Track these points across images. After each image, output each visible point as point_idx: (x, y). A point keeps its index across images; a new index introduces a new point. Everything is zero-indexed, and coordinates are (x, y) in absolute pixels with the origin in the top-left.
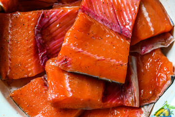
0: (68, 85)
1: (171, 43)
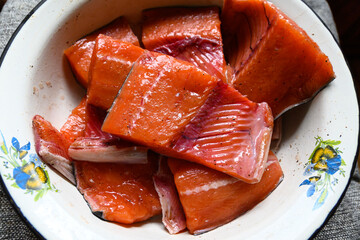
0: (117, 60)
1: (168, 228)
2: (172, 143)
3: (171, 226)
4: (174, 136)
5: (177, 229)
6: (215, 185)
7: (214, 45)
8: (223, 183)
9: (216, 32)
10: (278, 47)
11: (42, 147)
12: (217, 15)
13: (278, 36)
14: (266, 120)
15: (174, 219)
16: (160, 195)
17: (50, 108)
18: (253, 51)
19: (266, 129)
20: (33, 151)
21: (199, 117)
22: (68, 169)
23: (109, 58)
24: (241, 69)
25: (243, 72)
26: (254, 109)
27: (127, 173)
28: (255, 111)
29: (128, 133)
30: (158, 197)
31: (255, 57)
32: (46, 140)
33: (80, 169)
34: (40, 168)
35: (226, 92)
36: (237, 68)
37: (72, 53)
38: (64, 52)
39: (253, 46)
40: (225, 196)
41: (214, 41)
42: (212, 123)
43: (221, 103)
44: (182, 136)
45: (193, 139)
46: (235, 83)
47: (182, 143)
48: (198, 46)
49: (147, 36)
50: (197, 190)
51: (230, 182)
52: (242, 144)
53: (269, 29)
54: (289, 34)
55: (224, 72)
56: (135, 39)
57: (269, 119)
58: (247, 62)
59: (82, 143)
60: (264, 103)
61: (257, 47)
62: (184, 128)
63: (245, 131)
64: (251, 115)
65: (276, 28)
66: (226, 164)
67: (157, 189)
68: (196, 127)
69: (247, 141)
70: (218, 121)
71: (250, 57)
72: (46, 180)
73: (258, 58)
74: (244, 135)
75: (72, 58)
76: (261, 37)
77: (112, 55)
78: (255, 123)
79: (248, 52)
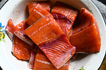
2: (40, 45)
3: (29, 66)
4: (41, 43)
5: (31, 67)
6: (46, 63)
7: (70, 22)
8: (48, 63)
9: (73, 18)
10: (88, 33)
11: (7, 29)
12: (77, 13)
13: (90, 30)
14: (72, 52)
15: (31, 64)
16: (31, 56)
17: (17, 18)
18: (81, 30)
19: (70, 55)
20: (4, 28)
21: (52, 42)
22: (12, 37)
23: (37, 12)
24: (75, 33)
25: (74, 34)
26: (71, 47)
27: (26, 46)
28: (71, 48)
29: (30, 36)
30: (30, 56)
31: (80, 32)
32: (9, 27)
33: (15, 38)
34: (4, 34)
35: (64, 38)
36: (74, 32)
37: (29, 5)
38: (28, 4)
39: (82, 28)
40: (47, 67)
41: (71, 21)
42: (55, 45)
43: (61, 41)
44: (44, 45)
45: (47, 47)
46: (70, 36)
47: (43, 46)
48: (66, 20)
49: (54, 9)
50: (40, 61)
51: (50, 64)
52: (60, 56)
53: (89, 26)
54: (93, 31)
55: (68, 32)
56: (50, 9)
57: (73, 53)
58: (78, 32)
59: (18, 32)
60: (75, 47)
61: (83, 29)
62: (46, 43)
63: (64, 52)
64: (68, 49)
65: (91, 27)
66: (52, 59)
67: (31, 54)
68: (49, 44)
69: (62, 55)
70: (57, 45)
71: (79, 31)
72: (3, 38)
73: (81, 33)
74: (63, 53)
75: (29, 7)
76: (85, 27)
77: (39, 11)
78: (68, 51)
79: (80, 29)
